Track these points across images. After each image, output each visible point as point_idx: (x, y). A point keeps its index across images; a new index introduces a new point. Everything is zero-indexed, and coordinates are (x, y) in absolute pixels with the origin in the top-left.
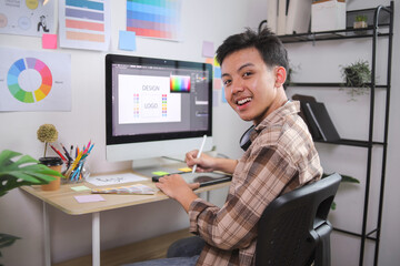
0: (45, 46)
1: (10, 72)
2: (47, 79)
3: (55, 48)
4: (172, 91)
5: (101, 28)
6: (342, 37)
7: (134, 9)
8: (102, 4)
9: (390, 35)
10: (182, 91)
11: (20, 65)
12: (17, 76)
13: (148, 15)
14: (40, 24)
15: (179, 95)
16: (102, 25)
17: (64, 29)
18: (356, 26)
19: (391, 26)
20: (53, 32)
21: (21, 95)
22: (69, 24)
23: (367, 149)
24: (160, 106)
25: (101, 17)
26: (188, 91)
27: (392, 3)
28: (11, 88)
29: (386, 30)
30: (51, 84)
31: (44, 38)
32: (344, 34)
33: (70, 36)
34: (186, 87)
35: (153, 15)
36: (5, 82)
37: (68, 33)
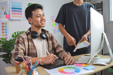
8: (21, 8)
9: (102, 11)
14: (5, 13)
16: (22, 13)
19: (102, 8)
27: (102, 1)
29: (101, 9)
37: (12, 16)
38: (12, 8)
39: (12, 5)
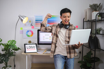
0: (32, 28)
1: (27, 32)
2: (32, 33)
3: (34, 28)
8: (42, 20)
11: (28, 31)
14: (31, 25)
20: (33, 26)
21: (28, 36)
22: (36, 24)
24: (49, 38)
33: (36, 26)
36: (26, 34)
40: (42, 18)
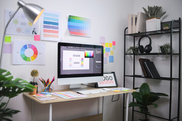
0: (35, 39)
1: (22, 49)
2: (36, 53)
3: (39, 40)
4: (85, 57)
5: (57, 32)
6: (159, 34)
7: (71, 25)
8: (58, 23)
9: (180, 32)
10: (90, 57)
11: (25, 47)
12: (24, 51)
13: (77, 27)
15: (89, 58)
16: (58, 31)
17: (43, 33)
18: (164, 28)
19: (180, 28)
20: (38, 34)
21: (25, 58)
22: (45, 31)
23: (170, 81)
24: (81, 63)
25: (57, 28)
26: (92, 57)
27: (180, 18)
28: (21, 55)
29: (178, 30)
30: (37, 54)
31: (35, 37)
32: (160, 32)
33: (45, 36)
34: (92, 55)
35: (79, 27)
36: (19, 53)
37: (44, 34)
38: (45, 22)
39: (45, 18)
40: (58, 20)
